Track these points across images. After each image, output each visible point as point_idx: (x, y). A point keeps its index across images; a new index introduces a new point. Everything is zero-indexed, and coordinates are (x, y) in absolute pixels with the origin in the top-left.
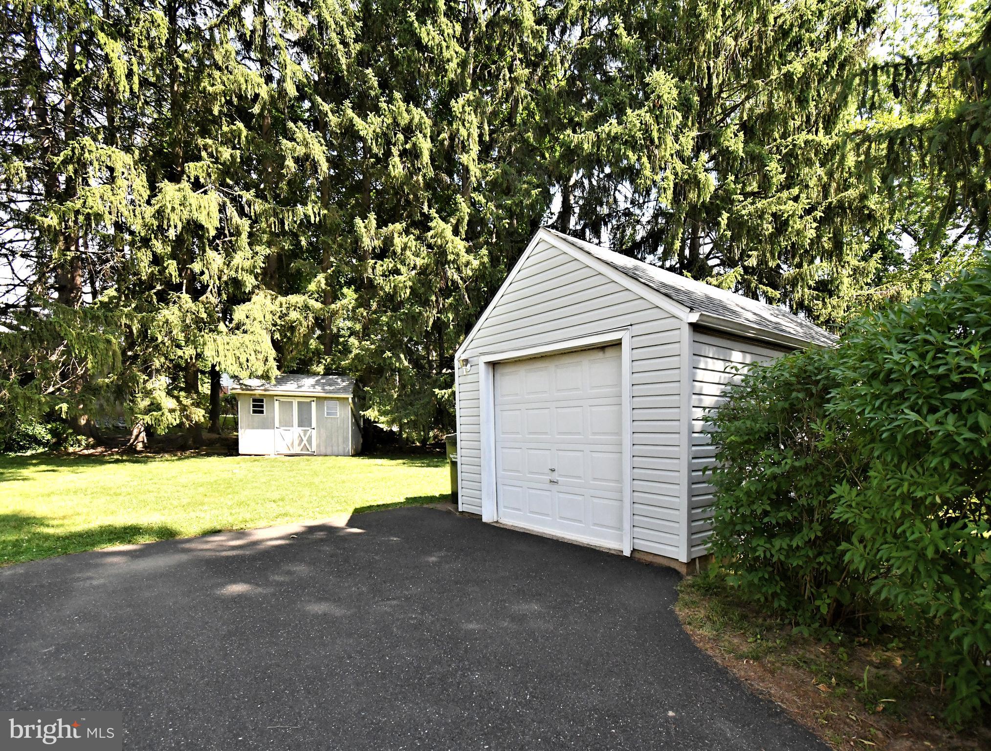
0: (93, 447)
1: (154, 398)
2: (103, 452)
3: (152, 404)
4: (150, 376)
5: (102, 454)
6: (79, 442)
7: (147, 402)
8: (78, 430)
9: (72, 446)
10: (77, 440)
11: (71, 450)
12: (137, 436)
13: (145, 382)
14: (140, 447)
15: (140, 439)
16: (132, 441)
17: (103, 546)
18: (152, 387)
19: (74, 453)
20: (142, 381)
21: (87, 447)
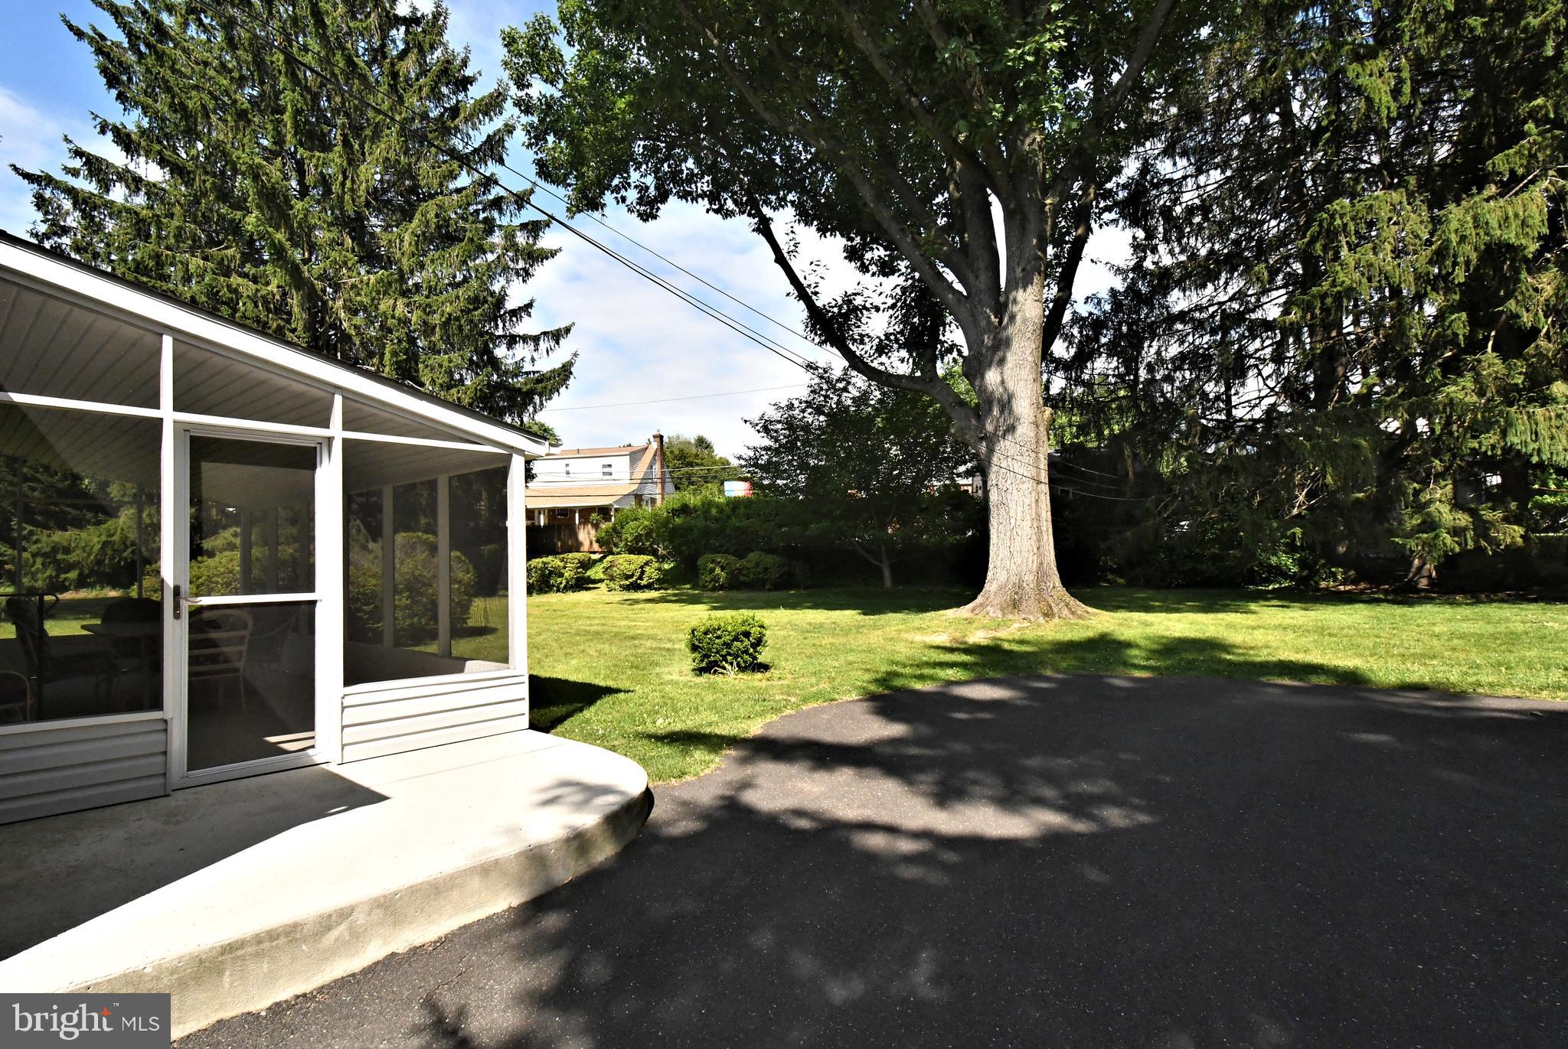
0: (1355, 582)
1: (1429, 514)
2: (1366, 589)
3: (1424, 522)
4: (1425, 483)
5: (1362, 592)
6: (1334, 575)
7: (1417, 521)
8: (1334, 560)
9: (1324, 580)
10: (1331, 572)
11: (1323, 584)
12: (1420, 568)
13: (1416, 493)
14: (1423, 583)
15: (1425, 573)
16: (1411, 575)
17: (1270, 678)
18: (1428, 497)
19: (1327, 589)
20: (1410, 491)
21: (1344, 583)
